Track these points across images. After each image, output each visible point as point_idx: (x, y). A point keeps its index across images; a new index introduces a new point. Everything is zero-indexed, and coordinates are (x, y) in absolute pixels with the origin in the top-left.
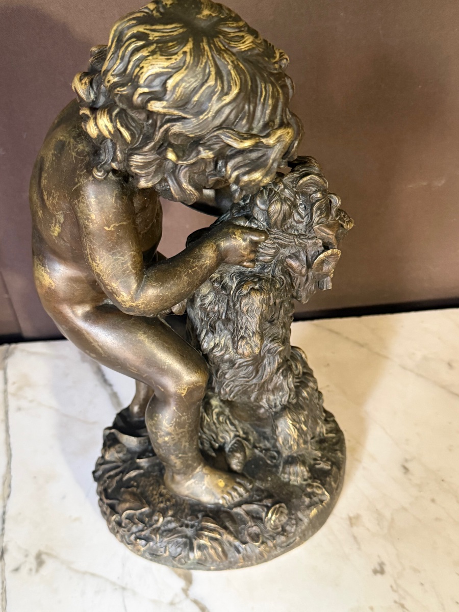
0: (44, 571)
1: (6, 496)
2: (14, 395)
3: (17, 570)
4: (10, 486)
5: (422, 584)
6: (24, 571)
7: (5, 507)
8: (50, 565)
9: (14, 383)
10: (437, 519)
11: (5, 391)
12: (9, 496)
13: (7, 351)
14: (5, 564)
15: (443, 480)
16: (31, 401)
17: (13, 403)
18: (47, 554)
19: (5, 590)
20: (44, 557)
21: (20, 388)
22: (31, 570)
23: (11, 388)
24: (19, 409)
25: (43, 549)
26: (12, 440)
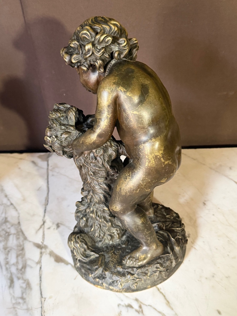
0: (60, 229)
1: (46, 204)
2: (51, 170)
3: (49, 228)
4: (48, 201)
5: (204, 242)
6: (52, 229)
7: (46, 208)
8: (62, 227)
9: (51, 166)
10: (214, 221)
11: (48, 169)
12: (47, 204)
13: (49, 155)
14: (44, 226)
15: (219, 208)
16: (58, 173)
17: (50, 173)
18: (61, 224)
19: (44, 235)
20: (60, 225)
21: (54, 168)
22: (54, 229)
23: (50, 168)
24: (53, 175)
25: (59, 222)
26: (50, 186)
